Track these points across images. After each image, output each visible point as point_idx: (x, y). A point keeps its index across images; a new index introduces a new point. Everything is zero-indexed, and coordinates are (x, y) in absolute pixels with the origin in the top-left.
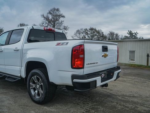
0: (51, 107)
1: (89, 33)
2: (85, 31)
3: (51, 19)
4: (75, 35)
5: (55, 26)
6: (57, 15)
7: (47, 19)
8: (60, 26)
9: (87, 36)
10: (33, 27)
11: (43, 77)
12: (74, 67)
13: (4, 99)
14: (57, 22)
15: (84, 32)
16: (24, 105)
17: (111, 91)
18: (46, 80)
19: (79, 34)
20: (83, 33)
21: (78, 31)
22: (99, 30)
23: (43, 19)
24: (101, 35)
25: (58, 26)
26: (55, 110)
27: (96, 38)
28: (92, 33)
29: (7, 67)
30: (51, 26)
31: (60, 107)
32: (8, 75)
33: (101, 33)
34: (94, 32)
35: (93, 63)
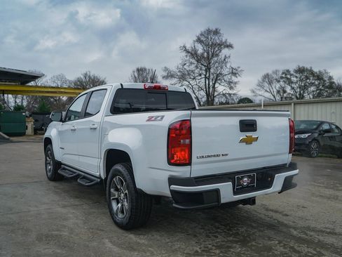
0: (142, 237)
1: (294, 79)
2: (284, 76)
3: (203, 54)
4: (259, 85)
5: (210, 69)
6: (214, 45)
7: (193, 54)
8: (222, 68)
9: (289, 87)
10: (122, 85)
11: (128, 180)
12: (172, 161)
13: (71, 216)
14: (216, 59)
15: (282, 78)
16: (97, 229)
17: (285, 217)
18: (132, 186)
19: (270, 83)
20: (279, 82)
21: (267, 76)
22: (320, 71)
23: (184, 54)
24: (327, 84)
25: (217, 67)
26: (146, 243)
27: (313, 91)
28: (301, 80)
29: (82, 159)
30: (201, 69)
31: (159, 238)
32: (83, 174)
33: (326, 79)
34: (307, 78)
35: (214, 156)
